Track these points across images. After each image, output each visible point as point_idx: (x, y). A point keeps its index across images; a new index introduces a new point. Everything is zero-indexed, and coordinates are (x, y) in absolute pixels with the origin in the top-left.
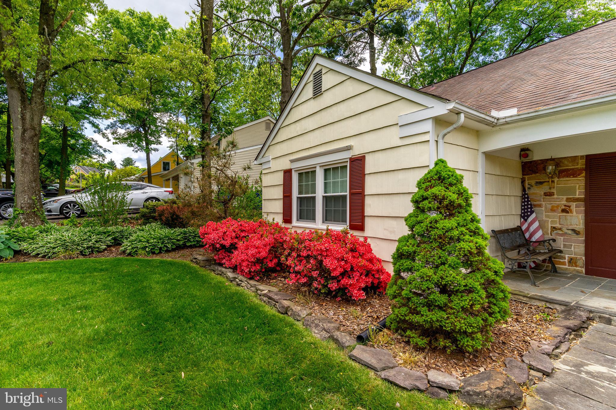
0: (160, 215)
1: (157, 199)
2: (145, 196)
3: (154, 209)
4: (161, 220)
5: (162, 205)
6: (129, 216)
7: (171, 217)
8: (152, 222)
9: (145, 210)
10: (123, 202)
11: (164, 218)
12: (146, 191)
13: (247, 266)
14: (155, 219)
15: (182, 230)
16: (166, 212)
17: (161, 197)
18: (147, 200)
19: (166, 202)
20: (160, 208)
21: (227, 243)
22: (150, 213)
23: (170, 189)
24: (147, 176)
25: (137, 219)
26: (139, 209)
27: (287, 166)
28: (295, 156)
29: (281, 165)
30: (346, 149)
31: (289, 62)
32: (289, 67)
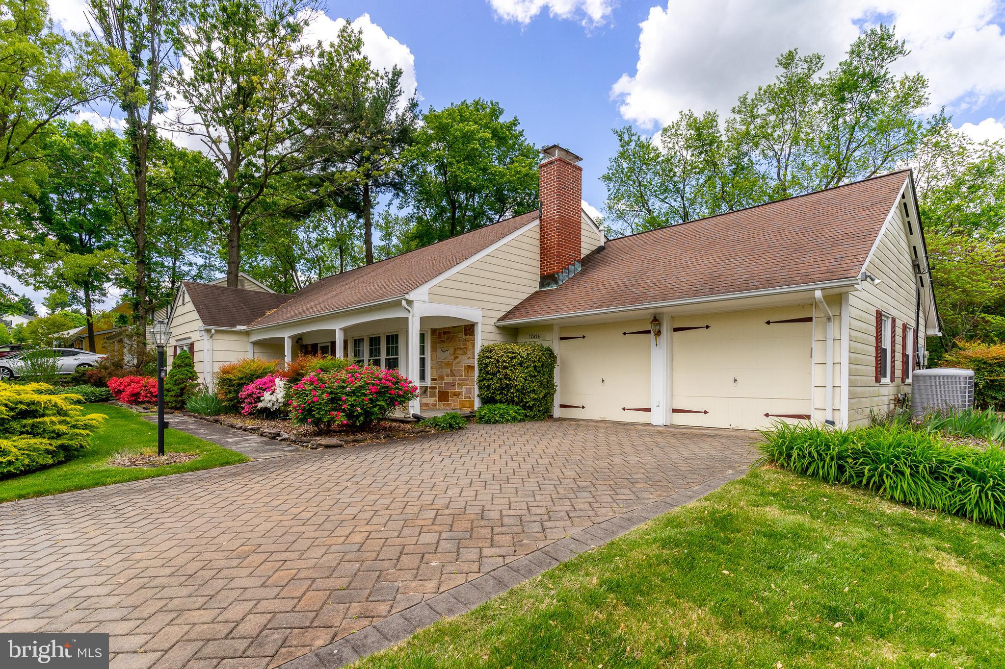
0: (90, 378)
1: (89, 365)
2: (77, 362)
3: (85, 374)
4: (90, 382)
5: (93, 370)
6: (59, 380)
7: (100, 379)
9: (77, 374)
10: (52, 368)
11: (92, 380)
12: (81, 358)
13: (127, 398)
14: (85, 382)
15: (106, 389)
16: (96, 375)
17: (93, 363)
18: (79, 366)
19: (97, 367)
20: (90, 372)
21: (121, 388)
22: (81, 377)
23: (105, 356)
24: (87, 335)
25: (68, 383)
26: (70, 374)
27: (175, 343)
28: (178, 338)
29: (172, 342)
30: (190, 338)
31: (236, 234)
32: (235, 239)
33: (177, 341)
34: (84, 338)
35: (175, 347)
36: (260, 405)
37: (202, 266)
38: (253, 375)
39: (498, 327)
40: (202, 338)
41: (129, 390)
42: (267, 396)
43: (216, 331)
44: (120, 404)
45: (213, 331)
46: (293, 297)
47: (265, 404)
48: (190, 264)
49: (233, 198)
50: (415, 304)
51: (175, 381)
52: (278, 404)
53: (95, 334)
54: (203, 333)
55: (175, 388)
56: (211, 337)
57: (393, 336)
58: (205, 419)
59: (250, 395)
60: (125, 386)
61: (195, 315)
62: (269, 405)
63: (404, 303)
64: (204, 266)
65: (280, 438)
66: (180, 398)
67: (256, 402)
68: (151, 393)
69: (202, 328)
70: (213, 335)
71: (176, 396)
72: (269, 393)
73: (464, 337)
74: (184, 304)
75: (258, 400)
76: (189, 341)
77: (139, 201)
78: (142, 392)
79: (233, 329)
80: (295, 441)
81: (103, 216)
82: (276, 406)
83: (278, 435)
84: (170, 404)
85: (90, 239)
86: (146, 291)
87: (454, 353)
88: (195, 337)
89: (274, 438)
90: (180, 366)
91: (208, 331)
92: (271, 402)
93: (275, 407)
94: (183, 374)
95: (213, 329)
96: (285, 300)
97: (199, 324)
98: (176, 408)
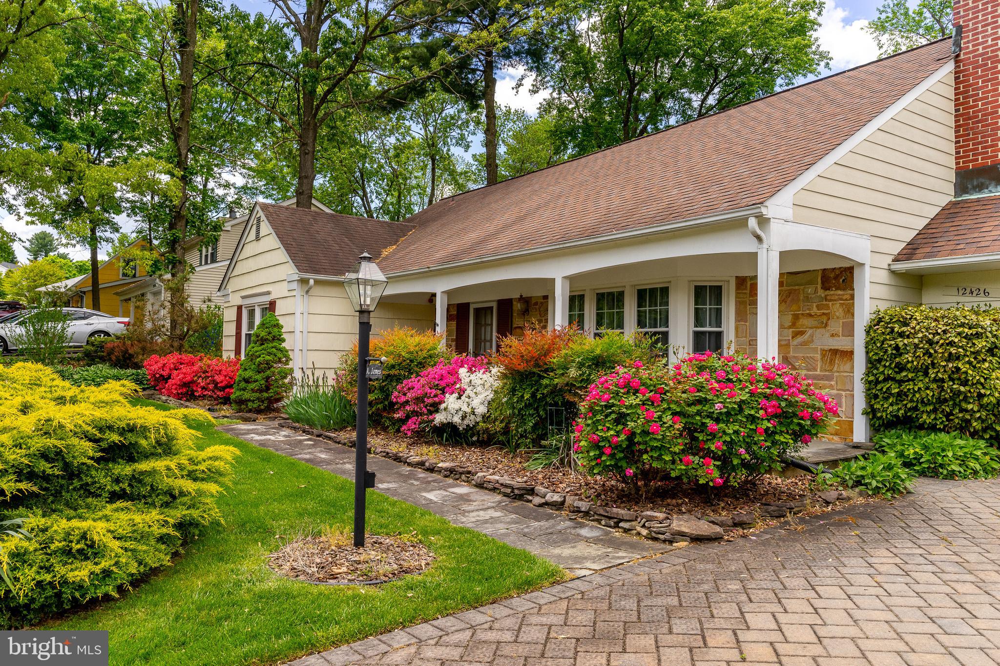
0: (109, 354)
1: (107, 334)
2: (90, 329)
3: (102, 347)
4: (110, 360)
5: (112, 341)
6: (67, 355)
7: (123, 356)
8: (99, 363)
9: (90, 348)
10: (62, 337)
11: (114, 358)
12: (91, 322)
13: (176, 389)
14: (103, 360)
15: (134, 371)
16: (117, 349)
17: (111, 331)
18: (92, 334)
19: (118, 338)
20: (109, 344)
21: (165, 373)
22: (96, 352)
23: (126, 320)
24: (91, 288)
25: (79, 360)
26: (81, 347)
27: (239, 302)
28: (244, 293)
29: (236, 300)
30: (268, 293)
31: (311, 133)
32: (310, 141)
33: (243, 297)
34: (84, 293)
35: (240, 308)
36: (439, 418)
37: (242, 187)
38: (412, 361)
39: (893, 272)
40: (294, 293)
41: (177, 378)
42: (451, 401)
43: (317, 282)
44: (164, 398)
45: (312, 282)
46: (414, 227)
47: (450, 417)
48: (227, 186)
49: (314, 77)
50: (774, 226)
51: (259, 365)
52: (472, 417)
53: (100, 287)
54: (295, 285)
55: (259, 377)
56: (307, 292)
57: (653, 291)
58: (330, 438)
59: (418, 400)
60: (171, 370)
61: (282, 255)
62: (456, 419)
63: (752, 222)
64: (244, 189)
65: (537, 500)
66: (265, 395)
67: (431, 413)
68: (216, 384)
69: (296, 277)
70: (310, 288)
71: (261, 391)
72: (455, 395)
73: (821, 293)
74: (258, 238)
75: (435, 408)
76: (267, 299)
77: (183, 87)
78: (200, 380)
79: (341, 278)
80: (587, 514)
81: (119, 119)
82: (470, 421)
83: (532, 491)
84: (250, 404)
85: (99, 154)
86: (187, 222)
87: (794, 325)
88: (277, 292)
89: (520, 497)
90: (266, 340)
91: (303, 281)
92: (461, 413)
93: (466, 422)
94: (269, 354)
95: (312, 277)
96: (404, 231)
97: (290, 271)
98: (259, 411)
